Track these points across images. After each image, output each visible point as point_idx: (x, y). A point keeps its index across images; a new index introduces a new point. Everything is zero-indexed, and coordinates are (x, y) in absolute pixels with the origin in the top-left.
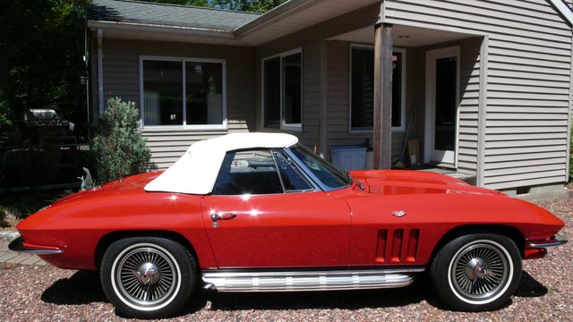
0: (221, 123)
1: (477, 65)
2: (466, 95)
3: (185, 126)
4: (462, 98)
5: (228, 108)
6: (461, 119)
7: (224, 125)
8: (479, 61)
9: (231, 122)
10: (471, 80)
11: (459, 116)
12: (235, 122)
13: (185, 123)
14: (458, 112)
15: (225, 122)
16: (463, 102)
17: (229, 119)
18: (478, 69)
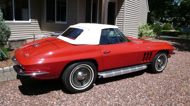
0: (28, 20)
1: (123, 5)
2: (119, 14)
3: (14, 21)
4: (118, 15)
5: (31, 14)
6: (117, 21)
7: (30, 21)
8: (124, 4)
9: (32, 20)
10: (121, 10)
11: (116, 20)
12: (33, 20)
13: (14, 20)
14: (116, 19)
15: (30, 20)
16: (118, 16)
17: (31, 19)
18: (124, 6)
